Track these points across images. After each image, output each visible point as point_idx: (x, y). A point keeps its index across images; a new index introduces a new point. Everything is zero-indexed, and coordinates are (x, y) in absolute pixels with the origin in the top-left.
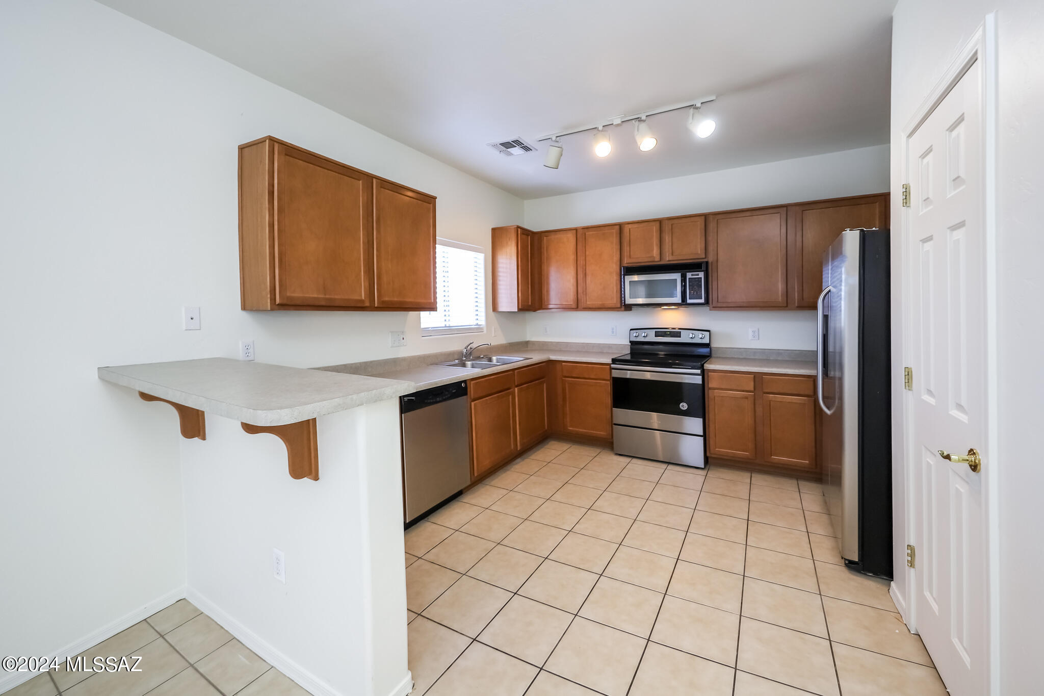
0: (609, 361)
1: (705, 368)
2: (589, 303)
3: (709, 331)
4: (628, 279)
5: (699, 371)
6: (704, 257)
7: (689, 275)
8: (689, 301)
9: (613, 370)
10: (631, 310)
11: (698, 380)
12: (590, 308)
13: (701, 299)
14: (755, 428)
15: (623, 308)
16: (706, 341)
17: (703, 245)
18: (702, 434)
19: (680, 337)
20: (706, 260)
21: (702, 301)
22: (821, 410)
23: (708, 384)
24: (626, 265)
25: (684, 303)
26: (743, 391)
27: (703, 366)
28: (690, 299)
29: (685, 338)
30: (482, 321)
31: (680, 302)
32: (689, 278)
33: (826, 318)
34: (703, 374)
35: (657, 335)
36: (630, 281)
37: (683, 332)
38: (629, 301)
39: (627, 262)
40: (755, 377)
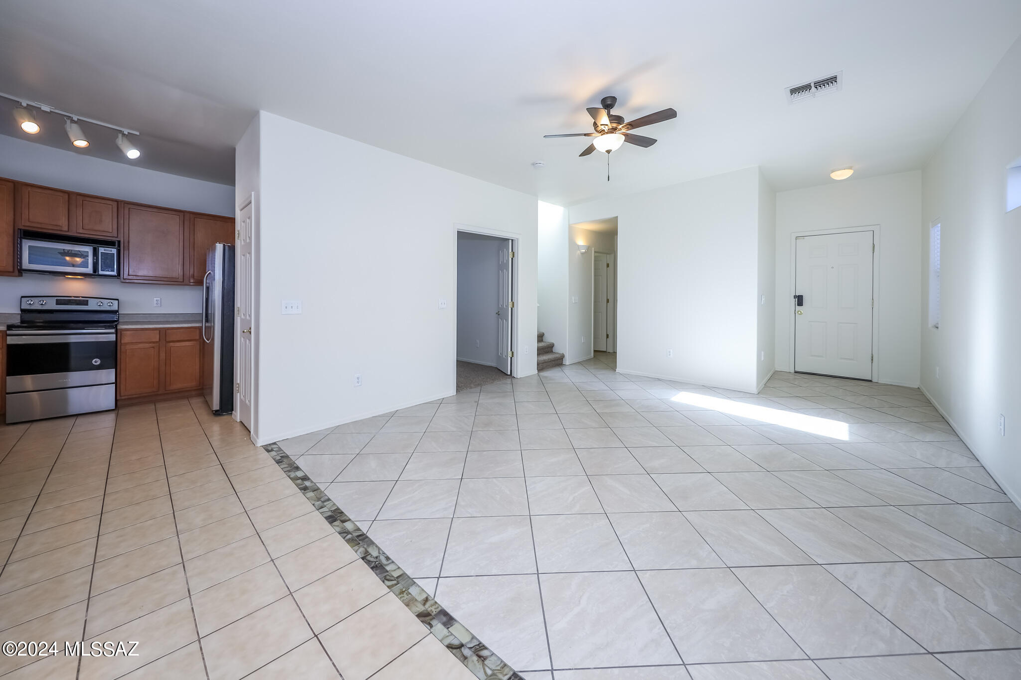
0: (4, 328)
1: (118, 328)
3: (118, 300)
4: (26, 244)
5: (113, 331)
6: (116, 236)
7: (102, 250)
9: (8, 337)
10: (27, 276)
11: (112, 338)
13: (113, 271)
14: (159, 368)
15: (16, 273)
16: (115, 308)
17: (115, 226)
18: (114, 382)
19: (88, 305)
20: (118, 239)
21: (115, 273)
22: (206, 342)
23: (121, 340)
24: (23, 229)
25: (94, 274)
26: (150, 343)
27: (115, 326)
28: (101, 271)
29: (93, 305)
31: (90, 273)
32: (101, 253)
33: (208, 288)
34: (116, 332)
35: (59, 303)
36: (29, 247)
37: (90, 300)
38: (26, 267)
39: (24, 225)
40: (160, 332)
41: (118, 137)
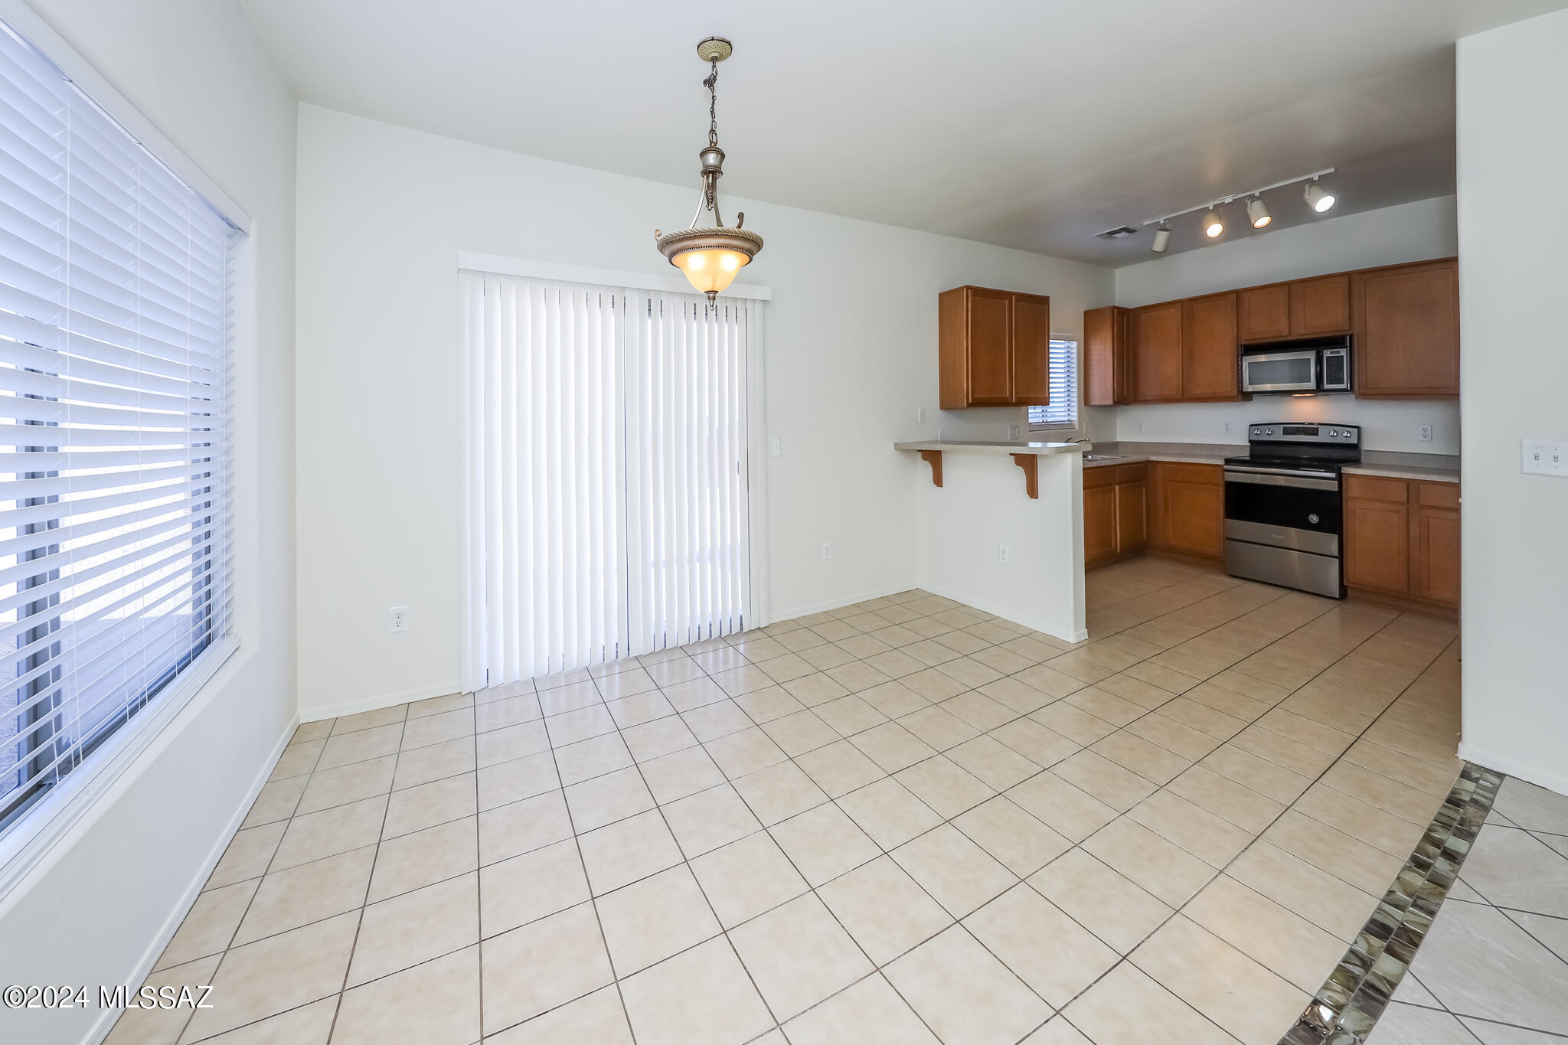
0: (1221, 462)
1: (1343, 473)
2: (1197, 392)
3: (1357, 427)
4: (1247, 360)
5: (1333, 475)
6: (1347, 328)
7: (1327, 353)
8: (1327, 386)
9: (1226, 473)
10: (1252, 400)
11: (1334, 486)
12: (1200, 398)
13: (1343, 383)
14: (1408, 550)
15: (1240, 397)
16: (1354, 440)
17: (1347, 313)
18: (1337, 555)
19: (1318, 435)
20: (1349, 333)
21: (1345, 386)
23: (1347, 492)
24: (1244, 343)
25: (1319, 390)
26: (1393, 503)
27: (1340, 469)
28: (1327, 384)
29: (1325, 436)
30: (1075, 418)
31: (1315, 388)
32: (1327, 357)
34: (1340, 477)
35: (1286, 432)
36: (1249, 363)
37: (1321, 429)
38: (1249, 388)
39: (1246, 339)
40: (1408, 485)
41: (1304, 191)
